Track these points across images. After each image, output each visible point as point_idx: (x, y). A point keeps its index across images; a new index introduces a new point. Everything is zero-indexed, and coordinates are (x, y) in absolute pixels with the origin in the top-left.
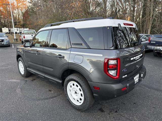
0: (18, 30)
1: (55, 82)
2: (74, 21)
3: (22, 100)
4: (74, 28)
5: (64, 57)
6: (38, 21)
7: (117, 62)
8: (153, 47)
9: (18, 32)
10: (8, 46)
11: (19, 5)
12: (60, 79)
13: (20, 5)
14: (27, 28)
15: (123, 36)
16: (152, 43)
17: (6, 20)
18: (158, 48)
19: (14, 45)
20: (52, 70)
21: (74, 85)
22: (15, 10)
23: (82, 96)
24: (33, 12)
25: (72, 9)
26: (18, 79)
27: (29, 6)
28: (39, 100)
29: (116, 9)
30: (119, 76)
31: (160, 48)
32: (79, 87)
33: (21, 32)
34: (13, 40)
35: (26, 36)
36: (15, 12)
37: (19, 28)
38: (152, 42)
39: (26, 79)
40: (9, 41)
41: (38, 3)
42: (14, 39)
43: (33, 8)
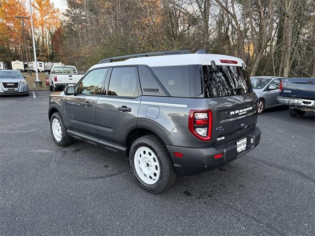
0: (41, 66)
1: (115, 151)
2: (147, 56)
3: (62, 178)
4: (147, 66)
5: (131, 109)
6: (81, 50)
7: (208, 116)
8: (287, 100)
9: (42, 69)
10: (25, 94)
11: (44, 18)
12: (124, 146)
13: (46, 20)
14: (58, 62)
15: (223, 82)
16: (286, 93)
17: (20, 46)
18: (296, 101)
19: (35, 93)
20: (110, 130)
21: (145, 152)
22: (38, 28)
23: (157, 169)
24: (71, 33)
25: (144, 28)
26: (50, 149)
27: (64, 21)
28: (89, 178)
29: (228, 29)
30: (211, 138)
31: (299, 102)
32: (153, 155)
33: (47, 69)
34: (35, 84)
35: (59, 77)
36: (37, 31)
37: (44, 61)
38: (285, 91)
39: (64, 150)
40: (27, 87)
41: (81, 16)
42: (36, 82)
43: (72, 25)
